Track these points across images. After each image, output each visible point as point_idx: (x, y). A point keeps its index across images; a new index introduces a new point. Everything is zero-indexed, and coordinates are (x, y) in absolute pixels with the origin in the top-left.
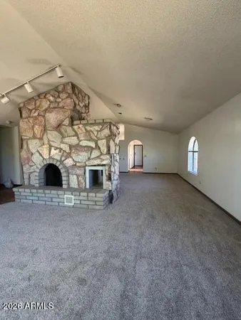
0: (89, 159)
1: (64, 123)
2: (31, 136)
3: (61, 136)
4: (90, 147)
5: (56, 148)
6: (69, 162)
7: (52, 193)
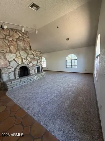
0: (37, 63)
1: (27, 48)
2: (8, 51)
3: (26, 54)
4: (37, 59)
5: (25, 59)
6: (31, 65)
7: (25, 79)
